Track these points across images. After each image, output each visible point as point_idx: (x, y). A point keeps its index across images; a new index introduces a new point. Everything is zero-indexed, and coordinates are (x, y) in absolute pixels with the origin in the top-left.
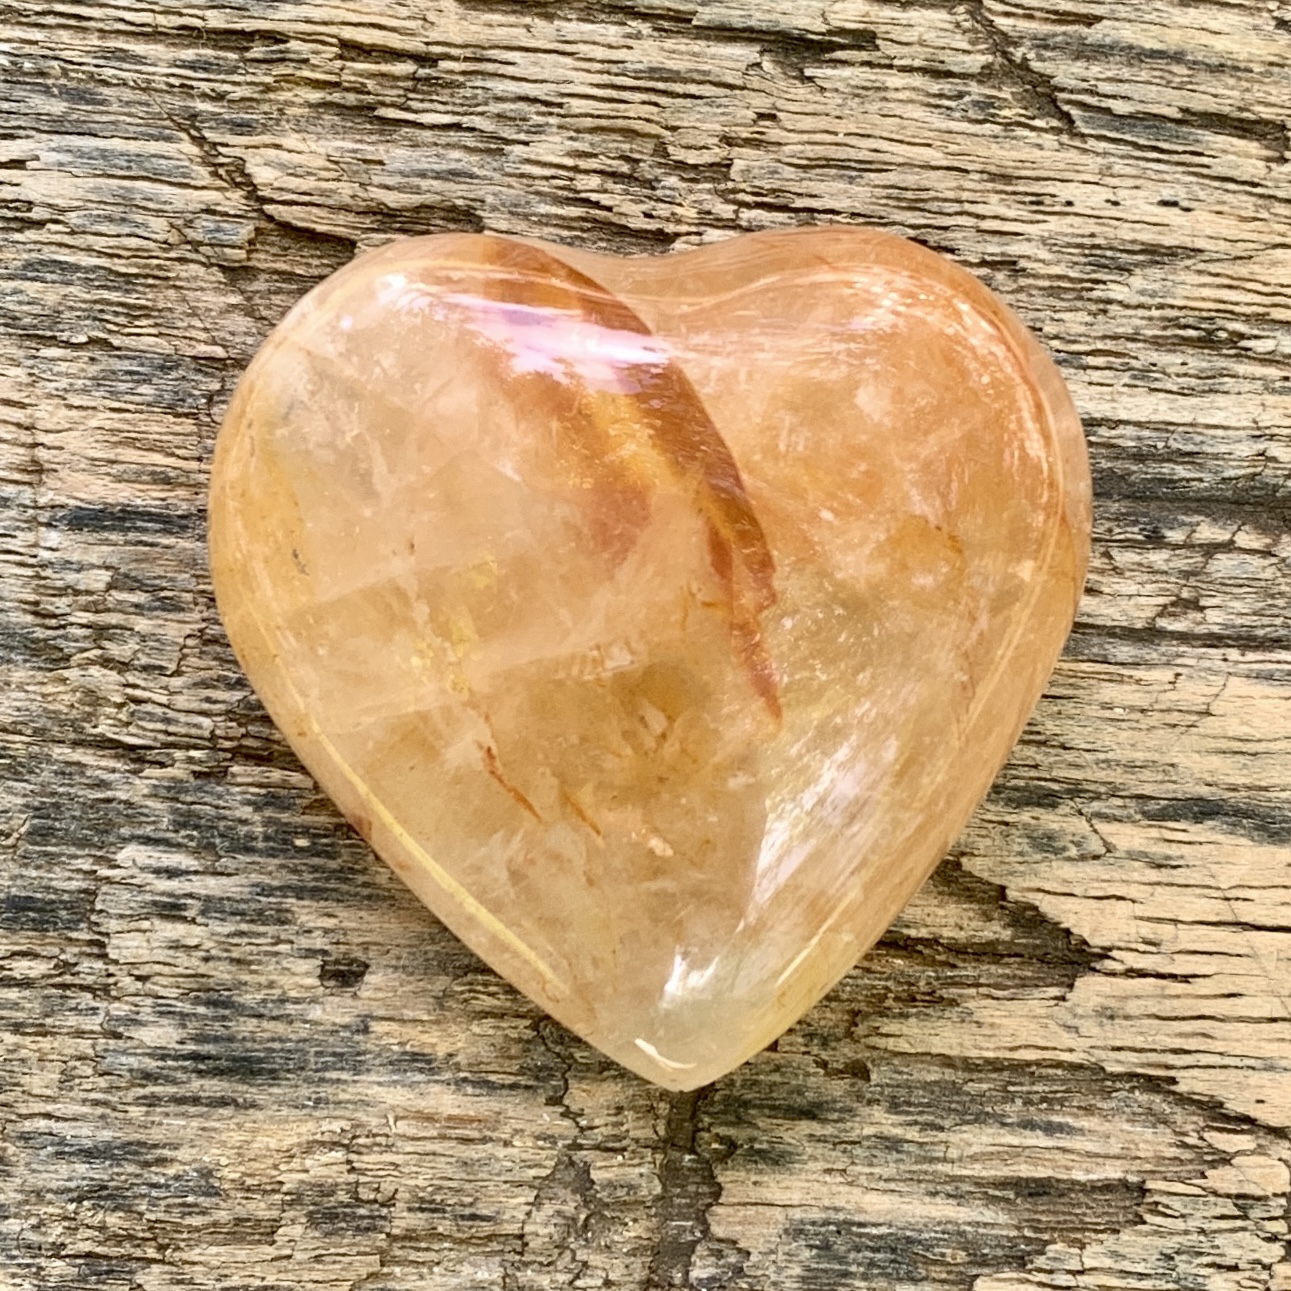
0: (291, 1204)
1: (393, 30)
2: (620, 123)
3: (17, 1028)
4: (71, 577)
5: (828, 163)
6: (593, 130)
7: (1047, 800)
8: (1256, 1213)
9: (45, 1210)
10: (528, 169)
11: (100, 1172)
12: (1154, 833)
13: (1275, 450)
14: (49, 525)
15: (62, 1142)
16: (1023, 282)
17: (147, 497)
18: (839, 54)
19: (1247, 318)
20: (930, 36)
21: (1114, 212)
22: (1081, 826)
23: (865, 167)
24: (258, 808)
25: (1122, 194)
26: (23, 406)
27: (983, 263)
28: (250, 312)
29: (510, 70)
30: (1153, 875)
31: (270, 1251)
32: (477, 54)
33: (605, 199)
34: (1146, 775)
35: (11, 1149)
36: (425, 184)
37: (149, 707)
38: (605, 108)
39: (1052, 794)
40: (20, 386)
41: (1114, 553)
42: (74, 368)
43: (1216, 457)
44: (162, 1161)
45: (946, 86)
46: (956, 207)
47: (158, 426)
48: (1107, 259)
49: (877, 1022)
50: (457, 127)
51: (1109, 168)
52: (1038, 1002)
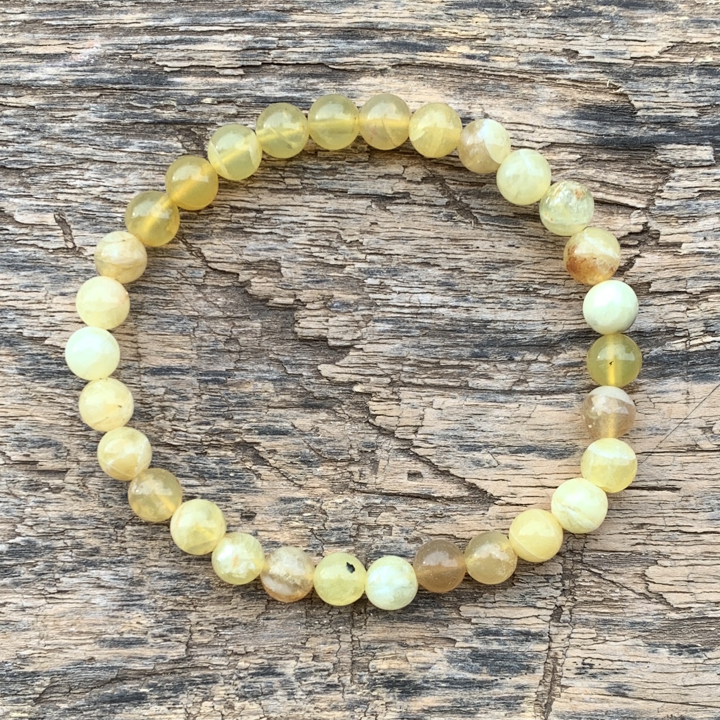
0: (236, 591)
1: (248, 202)
2: (325, 229)
3: (145, 538)
4: (152, 391)
5: (396, 238)
6: (315, 232)
7: (477, 449)
8: (551, 581)
9: (156, 596)
10: (295, 246)
11: (173, 583)
12: (514, 458)
13: (551, 328)
14: (144, 374)
15: (161, 574)
16: (463, 275)
17: (175, 363)
18: (398, 201)
19: (539, 283)
20: (428, 193)
21: (493, 250)
22: (488, 457)
23: (408, 239)
24: (217, 464)
25: (496, 243)
26: (132, 335)
27: (449, 269)
28: (205, 300)
29: (287, 213)
30: (515, 472)
31: (231, 607)
32: (276, 208)
33: (321, 255)
34: (510, 439)
35: (145, 577)
36: (261, 253)
37: (180, 433)
38: (320, 224)
39: (480, 447)
40: (132, 328)
41: (498, 365)
42: (149, 322)
43: (530, 331)
44: (193, 579)
45: (434, 210)
46: (439, 251)
47: (178, 339)
48: (492, 266)
49: (424, 525)
50: (271, 233)
51: (491, 234)
52: (477, 515)
